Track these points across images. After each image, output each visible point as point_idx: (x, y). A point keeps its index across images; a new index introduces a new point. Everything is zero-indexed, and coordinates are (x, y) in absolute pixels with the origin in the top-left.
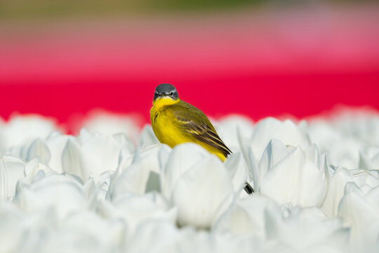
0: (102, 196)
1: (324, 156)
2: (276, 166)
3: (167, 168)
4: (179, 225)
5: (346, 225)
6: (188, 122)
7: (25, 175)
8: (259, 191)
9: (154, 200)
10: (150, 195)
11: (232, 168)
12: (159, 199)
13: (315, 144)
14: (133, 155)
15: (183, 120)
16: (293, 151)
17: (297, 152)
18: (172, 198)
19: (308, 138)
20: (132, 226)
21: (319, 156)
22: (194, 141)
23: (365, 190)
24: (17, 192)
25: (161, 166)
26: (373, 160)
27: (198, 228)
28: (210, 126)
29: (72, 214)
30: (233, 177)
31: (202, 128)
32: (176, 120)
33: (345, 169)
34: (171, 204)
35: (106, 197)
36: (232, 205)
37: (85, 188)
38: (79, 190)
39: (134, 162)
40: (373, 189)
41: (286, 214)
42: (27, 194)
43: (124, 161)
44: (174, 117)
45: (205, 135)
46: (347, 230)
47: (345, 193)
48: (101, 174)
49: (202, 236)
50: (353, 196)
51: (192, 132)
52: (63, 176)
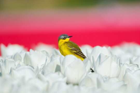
0: (40, 73)
1: (119, 59)
2: (102, 63)
3: (63, 63)
4: (67, 83)
5: (125, 83)
6: (72, 48)
7: (15, 66)
8: (96, 72)
9: (59, 74)
10: (57, 73)
11: (86, 63)
12: (60, 74)
13: (116, 55)
14: (51, 59)
15: (70, 47)
16: (108, 58)
17: (110, 58)
18: (65, 73)
19: (111, 53)
20: (51, 83)
21: (117, 60)
22: (74, 54)
23: (133, 71)
24: (11, 71)
25: (61, 63)
26: (134, 61)
27: (74, 85)
28: (79, 49)
29: (30, 79)
30: (86, 66)
31: (77, 50)
32: (68, 47)
33: (127, 64)
34: (64, 76)
35: (42, 73)
36: (86, 76)
37: (34, 70)
38: (33, 71)
39: (51, 61)
40: (136, 71)
41: (105, 79)
42: (14, 72)
43: (47, 61)
44: (67, 46)
45: (78, 52)
46: (126, 85)
47: (126, 72)
48: (41, 65)
49: (76, 87)
50: (129, 73)
51: (74, 51)
52: (27, 66)
